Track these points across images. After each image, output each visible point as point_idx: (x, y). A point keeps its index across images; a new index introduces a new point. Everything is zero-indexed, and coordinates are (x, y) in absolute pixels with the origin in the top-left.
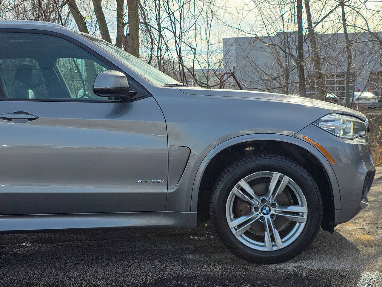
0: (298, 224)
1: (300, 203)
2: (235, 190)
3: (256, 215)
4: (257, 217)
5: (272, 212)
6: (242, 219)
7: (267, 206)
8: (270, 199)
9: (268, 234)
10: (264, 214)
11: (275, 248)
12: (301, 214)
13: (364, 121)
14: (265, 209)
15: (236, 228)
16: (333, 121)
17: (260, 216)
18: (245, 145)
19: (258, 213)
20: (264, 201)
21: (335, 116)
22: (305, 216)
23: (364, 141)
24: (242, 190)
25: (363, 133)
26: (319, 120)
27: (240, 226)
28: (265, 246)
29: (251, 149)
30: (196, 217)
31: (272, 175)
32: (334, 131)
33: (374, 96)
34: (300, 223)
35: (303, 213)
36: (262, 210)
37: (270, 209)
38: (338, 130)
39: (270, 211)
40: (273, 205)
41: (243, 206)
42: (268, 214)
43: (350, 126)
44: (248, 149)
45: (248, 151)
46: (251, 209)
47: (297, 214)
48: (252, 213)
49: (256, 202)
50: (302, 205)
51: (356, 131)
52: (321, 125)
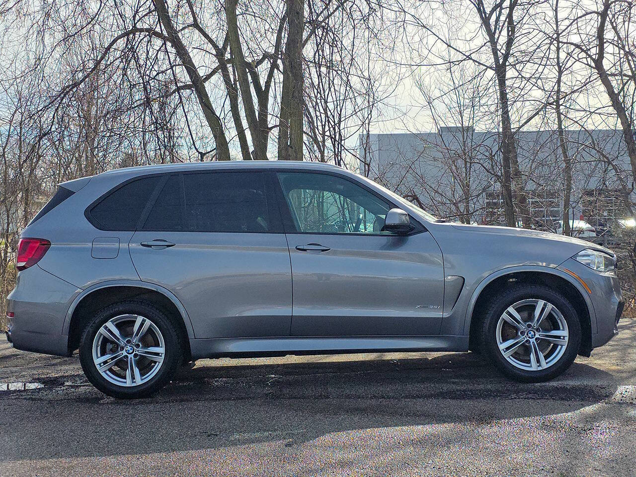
0: (560, 347)
1: (561, 328)
2: (504, 315)
3: (522, 339)
4: (523, 341)
5: (537, 336)
6: (510, 342)
7: (532, 331)
8: (534, 324)
9: (534, 356)
10: (529, 337)
11: (540, 369)
12: (562, 338)
13: (613, 257)
14: (530, 333)
15: (505, 350)
16: (588, 256)
17: (526, 339)
18: (508, 276)
19: (524, 336)
20: (529, 326)
21: (590, 252)
22: (567, 339)
23: (613, 274)
24: (510, 315)
25: (613, 267)
26: (576, 255)
27: (508, 349)
28: (531, 367)
29: (514, 280)
30: (468, 340)
31: (537, 302)
32: (589, 264)
33: (590, 226)
34: (562, 346)
35: (564, 337)
36: (527, 335)
37: (534, 332)
38: (592, 264)
39: (535, 335)
40: (538, 330)
41: (510, 331)
42: (533, 338)
43: (602, 260)
44: (511, 280)
45: (511, 282)
46: (517, 333)
47: (559, 337)
48: (519, 337)
49: (523, 327)
50: (563, 330)
51: (606, 266)
52: (578, 259)
